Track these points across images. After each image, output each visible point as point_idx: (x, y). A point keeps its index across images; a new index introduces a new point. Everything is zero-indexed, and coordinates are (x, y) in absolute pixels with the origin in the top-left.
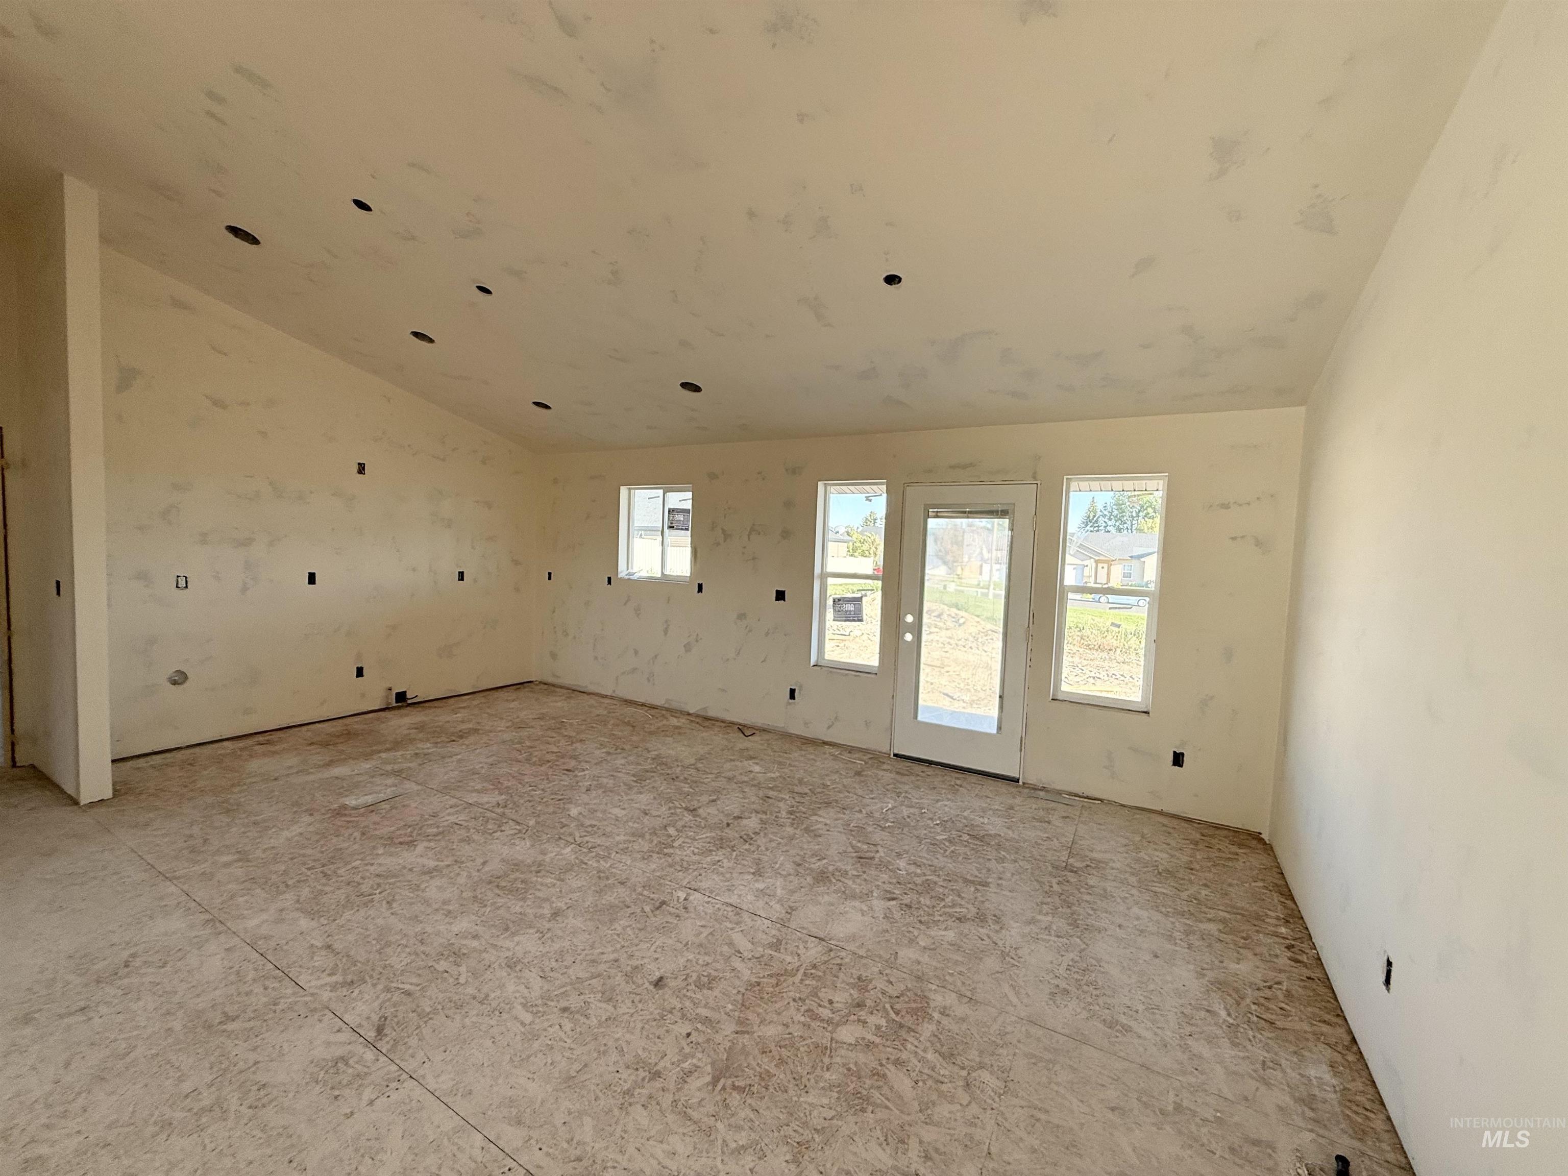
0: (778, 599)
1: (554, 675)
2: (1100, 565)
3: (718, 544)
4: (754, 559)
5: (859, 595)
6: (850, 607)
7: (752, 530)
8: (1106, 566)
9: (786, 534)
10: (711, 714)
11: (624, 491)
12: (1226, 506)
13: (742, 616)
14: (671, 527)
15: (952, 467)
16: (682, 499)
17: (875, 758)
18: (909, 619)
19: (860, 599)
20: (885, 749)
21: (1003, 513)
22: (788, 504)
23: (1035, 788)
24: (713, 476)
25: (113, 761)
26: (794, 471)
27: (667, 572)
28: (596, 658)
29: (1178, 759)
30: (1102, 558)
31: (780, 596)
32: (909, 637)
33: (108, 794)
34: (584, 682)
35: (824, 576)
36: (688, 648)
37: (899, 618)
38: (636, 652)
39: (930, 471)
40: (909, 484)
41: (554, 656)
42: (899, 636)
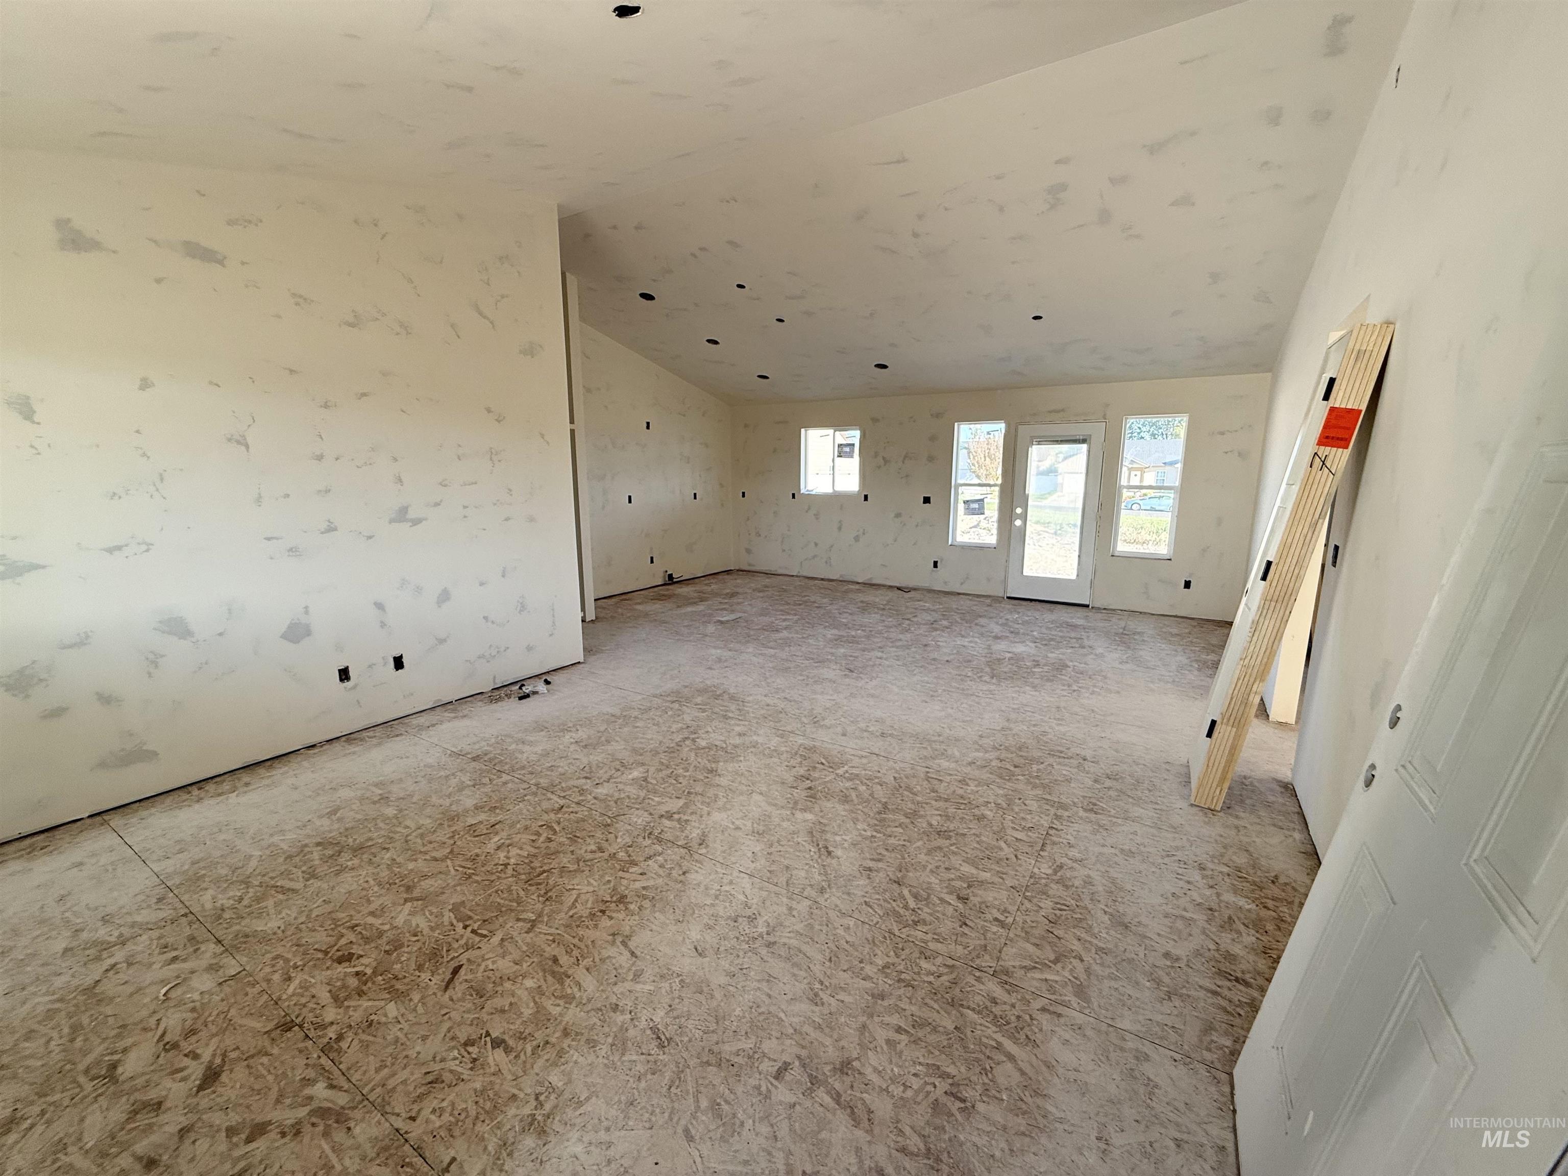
0: (924, 502)
1: (750, 565)
2: (1133, 473)
3: (879, 467)
4: (907, 476)
5: (982, 497)
6: (976, 506)
7: (905, 457)
8: (1139, 473)
9: (931, 459)
10: (874, 582)
11: (803, 430)
12: (1222, 433)
13: (898, 515)
14: (839, 456)
15: (1050, 412)
16: (854, 436)
17: (996, 599)
18: (1019, 511)
19: (982, 500)
20: (1001, 595)
21: (1084, 441)
22: (933, 438)
23: (1099, 608)
24: (875, 420)
25: (595, 600)
26: (938, 415)
27: (837, 489)
28: (784, 551)
29: (1187, 585)
30: (1135, 466)
31: (927, 500)
32: (1018, 523)
33: (594, 618)
34: (773, 568)
35: (958, 486)
36: (857, 539)
37: (1012, 510)
38: (816, 544)
39: (1035, 414)
40: (1022, 423)
41: (748, 551)
42: (1011, 522)
